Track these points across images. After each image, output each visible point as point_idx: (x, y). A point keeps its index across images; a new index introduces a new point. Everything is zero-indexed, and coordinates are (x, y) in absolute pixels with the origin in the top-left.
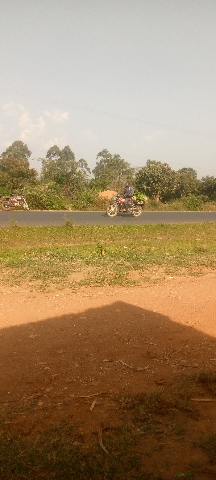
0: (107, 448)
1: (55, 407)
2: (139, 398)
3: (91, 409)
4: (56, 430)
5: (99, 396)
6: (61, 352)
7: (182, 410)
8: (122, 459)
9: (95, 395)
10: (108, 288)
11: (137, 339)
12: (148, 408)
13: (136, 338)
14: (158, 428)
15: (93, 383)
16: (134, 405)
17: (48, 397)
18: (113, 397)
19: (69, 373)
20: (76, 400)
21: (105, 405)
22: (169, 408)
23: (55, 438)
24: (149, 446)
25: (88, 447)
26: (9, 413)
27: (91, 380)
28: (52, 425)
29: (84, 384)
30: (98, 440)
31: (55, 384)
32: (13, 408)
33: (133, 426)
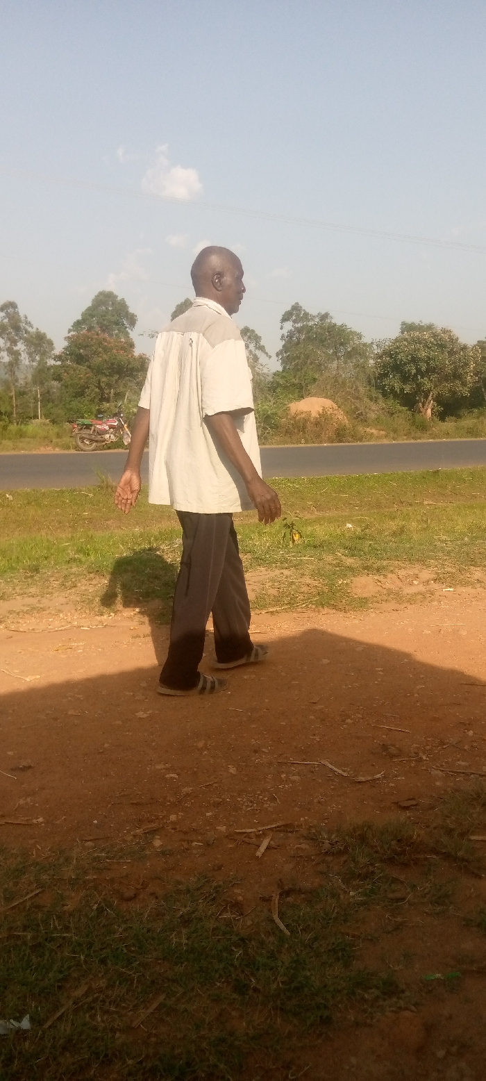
0: (287, 926)
1: (187, 849)
2: (358, 833)
3: (259, 854)
4: (188, 891)
5: (278, 829)
6: (201, 744)
7: (447, 856)
8: (316, 945)
9: (269, 827)
10: (304, 615)
11: (362, 718)
12: (377, 852)
13: (361, 716)
14: (393, 891)
15: (265, 806)
16: (346, 848)
17: (173, 831)
18: (304, 831)
19: (216, 785)
20: (230, 837)
21: (288, 847)
22: (419, 853)
23: (185, 907)
24: (373, 924)
25: (249, 923)
26: (97, 859)
27: (262, 799)
28: (179, 883)
29: (247, 806)
30: (270, 910)
31: (187, 807)
32: (103, 850)
33: (344, 887)
